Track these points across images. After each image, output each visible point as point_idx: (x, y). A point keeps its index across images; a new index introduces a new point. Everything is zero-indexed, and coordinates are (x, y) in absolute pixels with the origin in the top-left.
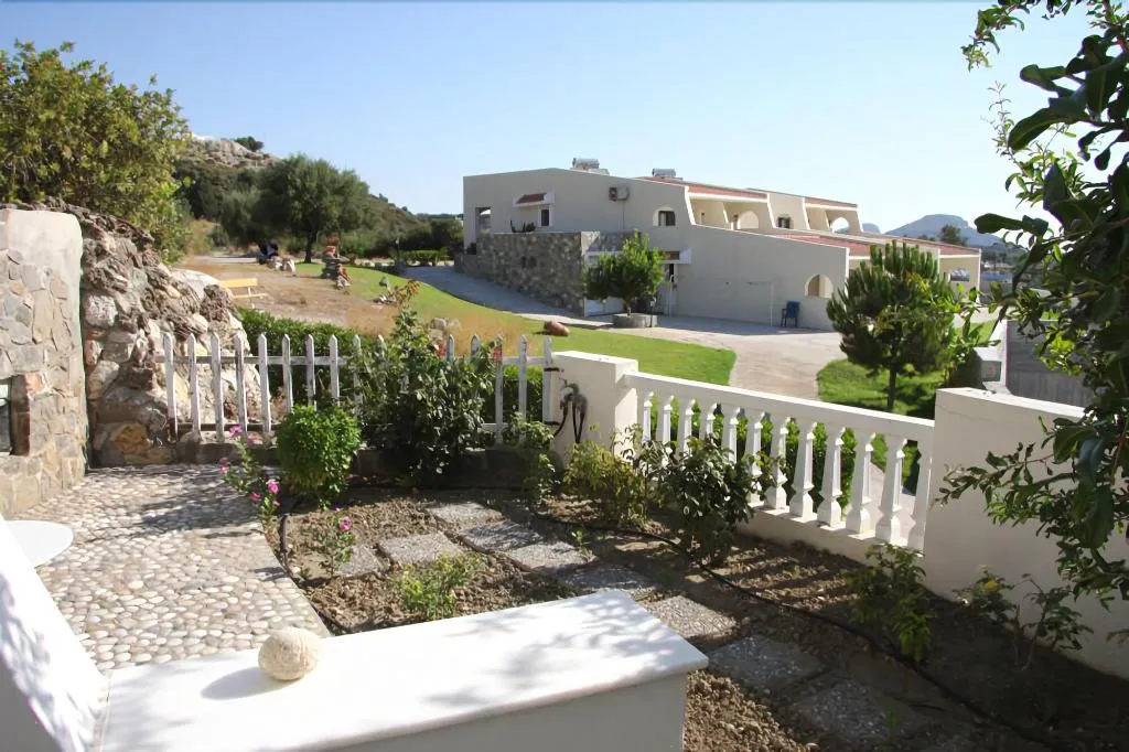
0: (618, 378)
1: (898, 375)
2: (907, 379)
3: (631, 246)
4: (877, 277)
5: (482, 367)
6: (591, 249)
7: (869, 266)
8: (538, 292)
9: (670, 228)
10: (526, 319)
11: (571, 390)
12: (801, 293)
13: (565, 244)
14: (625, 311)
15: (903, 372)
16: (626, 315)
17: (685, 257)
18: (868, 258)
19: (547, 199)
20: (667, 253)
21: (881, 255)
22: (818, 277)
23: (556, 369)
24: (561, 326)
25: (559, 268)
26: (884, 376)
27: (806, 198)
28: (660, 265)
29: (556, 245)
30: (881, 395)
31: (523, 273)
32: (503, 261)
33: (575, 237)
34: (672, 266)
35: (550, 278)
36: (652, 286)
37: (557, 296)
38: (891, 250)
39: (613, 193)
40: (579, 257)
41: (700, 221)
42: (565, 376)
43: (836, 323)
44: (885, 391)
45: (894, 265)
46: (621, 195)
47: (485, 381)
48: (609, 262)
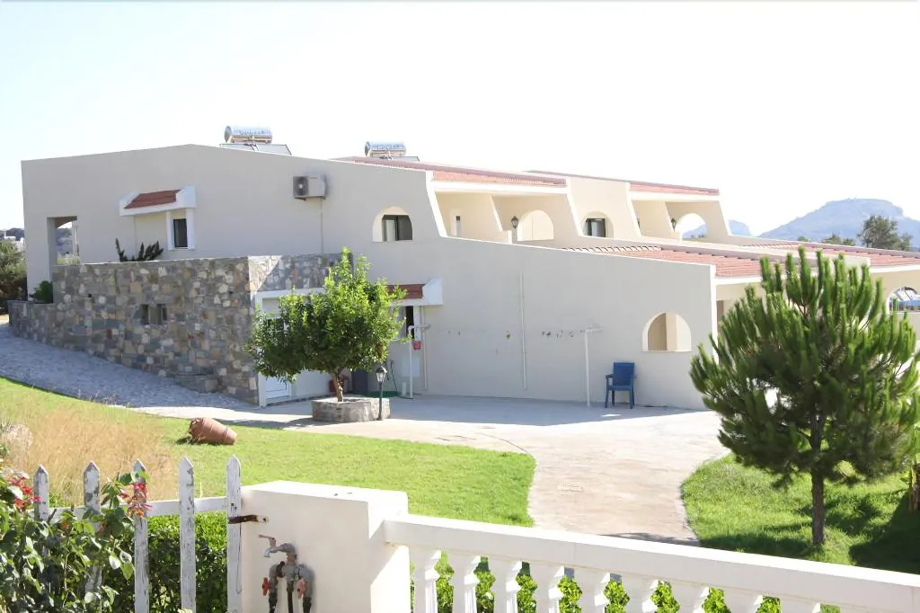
0: (373, 528)
1: (826, 482)
2: (844, 489)
3: (337, 279)
4: (775, 312)
5: (112, 524)
6: (267, 286)
7: (761, 294)
8: (173, 367)
9: (402, 243)
10: (159, 417)
11: (283, 557)
12: (635, 348)
13: (220, 279)
14: (332, 391)
15: (835, 477)
16: (334, 400)
17: (432, 295)
18: (759, 279)
19: (180, 198)
20: (402, 287)
21: (778, 275)
22: (663, 316)
23: (252, 518)
24: (222, 428)
25: (211, 320)
26: (803, 485)
27: (632, 183)
28: (391, 311)
29: (202, 280)
30: (800, 519)
31: (144, 334)
32: (104, 315)
33: (237, 266)
34: (409, 311)
35: (193, 340)
36: (379, 347)
37: (209, 371)
38: (797, 267)
39: (301, 188)
40: (247, 301)
41: (454, 232)
42: (267, 529)
43: (709, 396)
44: (805, 511)
45: (803, 293)
46: (315, 189)
47: (117, 553)
48: (300, 307)
